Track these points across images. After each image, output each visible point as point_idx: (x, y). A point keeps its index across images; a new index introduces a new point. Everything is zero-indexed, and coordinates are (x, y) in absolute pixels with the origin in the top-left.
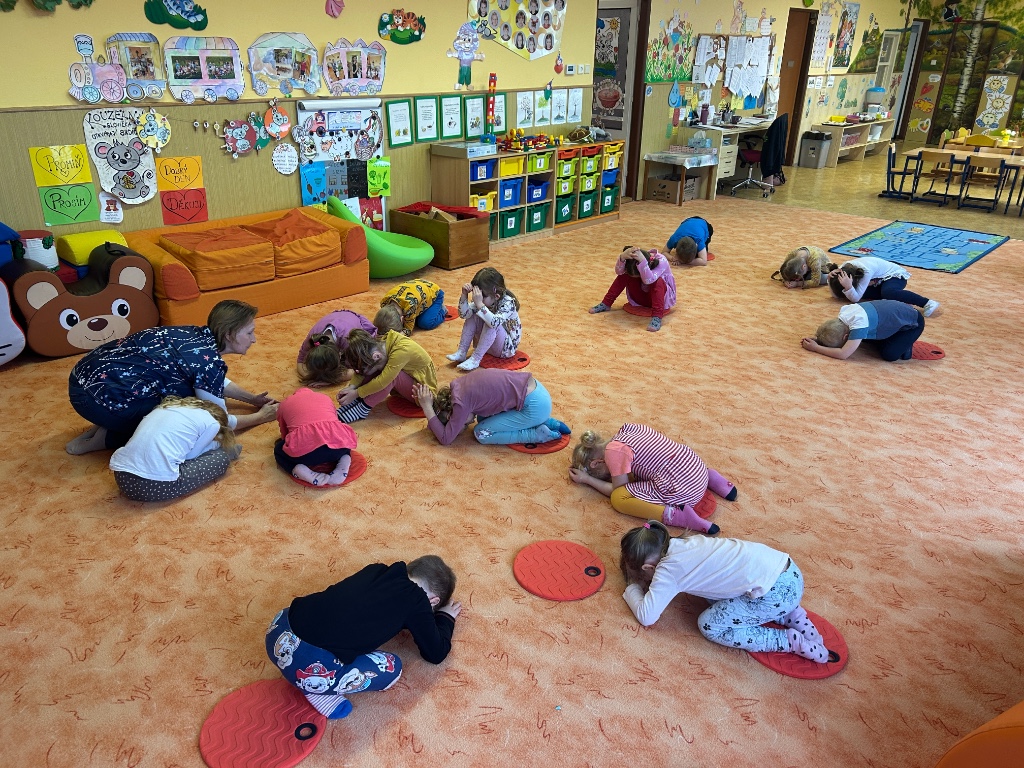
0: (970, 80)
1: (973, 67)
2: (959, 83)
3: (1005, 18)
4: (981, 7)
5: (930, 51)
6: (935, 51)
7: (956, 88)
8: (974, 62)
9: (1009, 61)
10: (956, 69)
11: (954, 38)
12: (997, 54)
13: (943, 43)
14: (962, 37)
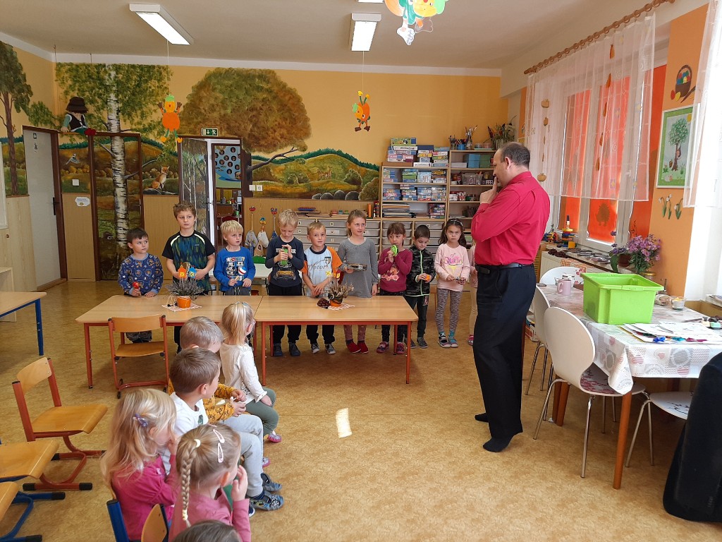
0: (126, 202)
1: (125, 187)
2: (114, 207)
3: (145, 130)
4: (113, 116)
5: (67, 169)
6: (73, 168)
7: (112, 212)
8: (125, 182)
9: (164, 179)
10: (105, 190)
11: (94, 154)
12: (149, 172)
13: (81, 159)
14: (102, 152)
